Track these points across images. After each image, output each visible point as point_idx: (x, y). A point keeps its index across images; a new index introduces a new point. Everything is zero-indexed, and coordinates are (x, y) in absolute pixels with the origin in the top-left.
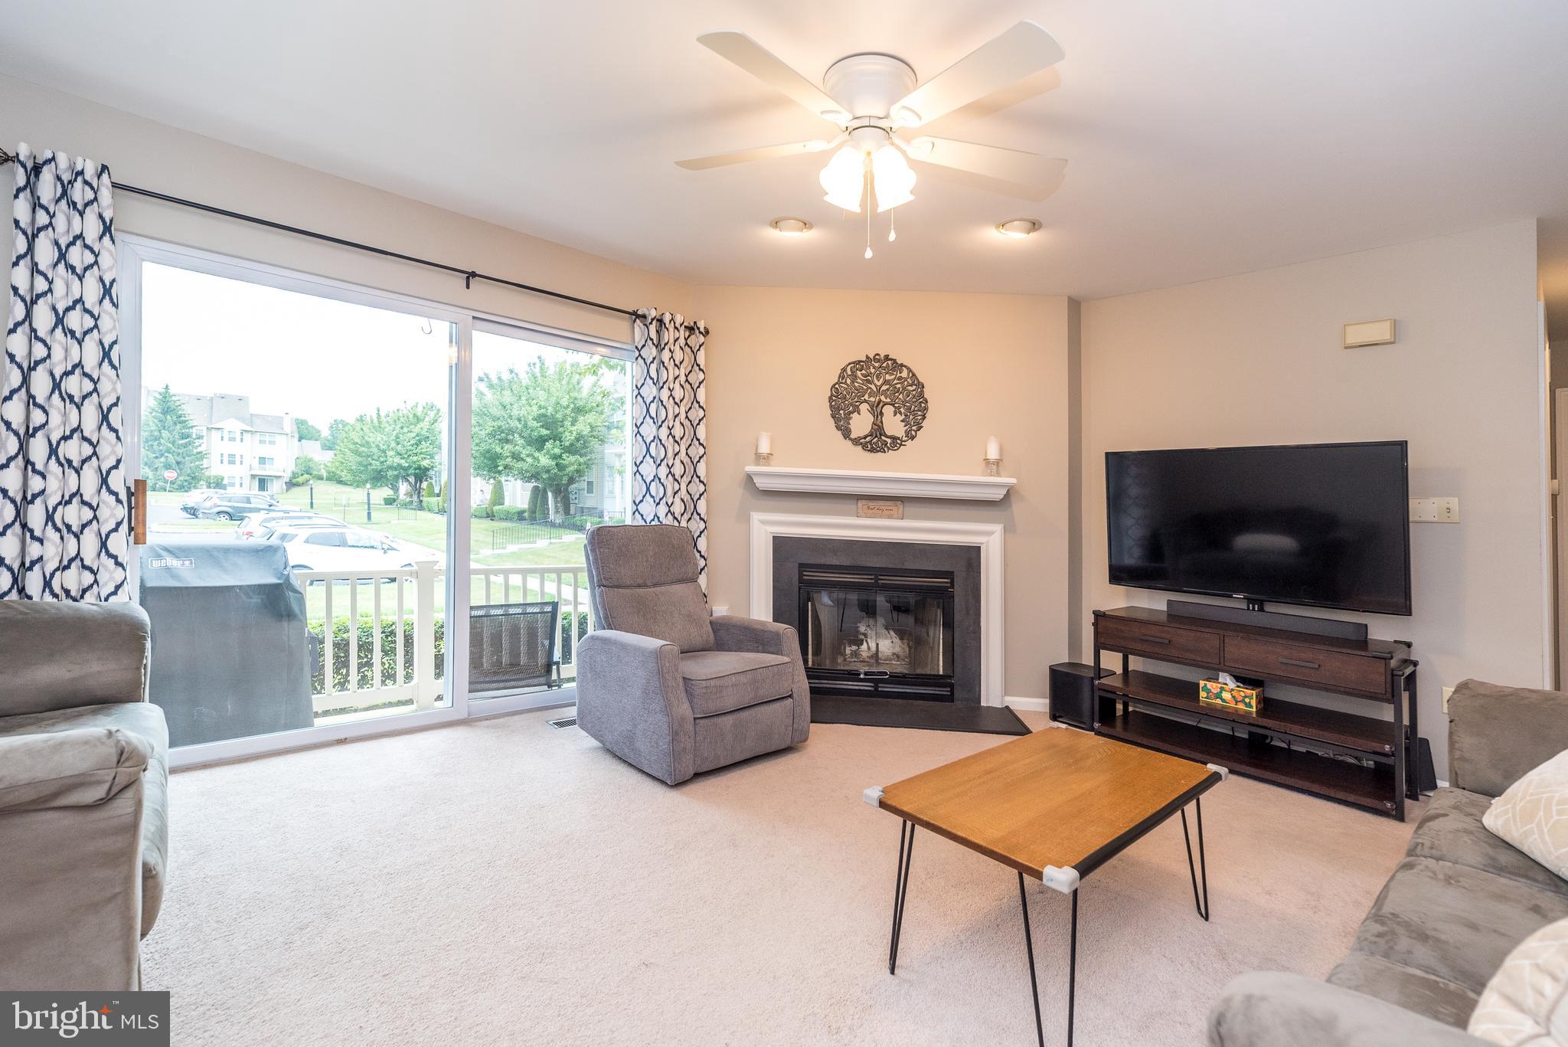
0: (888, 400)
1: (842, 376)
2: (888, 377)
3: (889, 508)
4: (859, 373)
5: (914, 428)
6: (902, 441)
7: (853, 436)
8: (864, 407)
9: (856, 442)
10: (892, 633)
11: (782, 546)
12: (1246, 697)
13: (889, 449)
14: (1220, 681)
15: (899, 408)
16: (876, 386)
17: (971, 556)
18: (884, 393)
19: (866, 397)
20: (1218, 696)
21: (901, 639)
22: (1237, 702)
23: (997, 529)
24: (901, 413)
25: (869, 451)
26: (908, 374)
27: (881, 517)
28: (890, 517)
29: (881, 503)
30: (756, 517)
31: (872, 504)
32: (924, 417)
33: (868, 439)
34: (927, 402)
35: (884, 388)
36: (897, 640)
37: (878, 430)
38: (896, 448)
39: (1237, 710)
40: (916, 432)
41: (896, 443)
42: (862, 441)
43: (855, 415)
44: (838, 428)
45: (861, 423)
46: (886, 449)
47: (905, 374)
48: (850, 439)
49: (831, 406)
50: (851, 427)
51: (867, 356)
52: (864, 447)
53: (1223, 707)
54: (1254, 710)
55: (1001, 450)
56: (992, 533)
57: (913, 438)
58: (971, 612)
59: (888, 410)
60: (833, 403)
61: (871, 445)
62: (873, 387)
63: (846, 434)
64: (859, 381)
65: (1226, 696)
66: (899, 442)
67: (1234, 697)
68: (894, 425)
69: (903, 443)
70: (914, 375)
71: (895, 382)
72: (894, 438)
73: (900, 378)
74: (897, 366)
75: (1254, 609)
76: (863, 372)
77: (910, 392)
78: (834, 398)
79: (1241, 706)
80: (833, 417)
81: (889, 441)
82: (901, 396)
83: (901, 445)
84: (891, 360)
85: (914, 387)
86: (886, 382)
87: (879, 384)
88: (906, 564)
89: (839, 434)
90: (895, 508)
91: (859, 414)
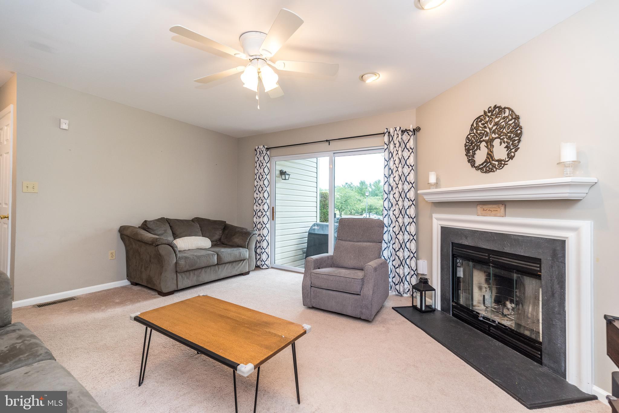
0: (497, 136)
1: (472, 130)
2: (497, 120)
3: (495, 209)
4: (480, 124)
5: (513, 150)
6: (505, 162)
7: (476, 165)
8: (483, 144)
9: (478, 168)
11: (446, 232)
13: (496, 169)
15: (503, 139)
16: (489, 128)
17: (555, 247)
18: (494, 132)
19: (484, 138)
23: (583, 225)
24: (504, 142)
25: (484, 172)
26: (509, 113)
27: (490, 216)
28: (495, 216)
29: (490, 206)
30: (435, 216)
31: (485, 207)
32: (519, 141)
33: (484, 164)
34: (521, 129)
35: (494, 128)
37: (490, 158)
38: (501, 167)
40: (514, 153)
41: (502, 163)
42: (481, 167)
43: (478, 151)
44: (469, 161)
45: (481, 156)
47: (507, 113)
48: (475, 167)
49: (466, 149)
50: (475, 159)
51: (485, 110)
52: (482, 170)
56: (575, 229)
57: (512, 158)
59: (496, 142)
60: (467, 147)
61: (486, 168)
62: (488, 130)
63: (473, 164)
66: (503, 162)
68: (500, 151)
69: (506, 163)
70: (513, 112)
71: (501, 121)
72: (499, 161)
73: (504, 118)
74: (502, 110)
76: (483, 122)
77: (510, 125)
78: (467, 144)
80: (466, 155)
81: (497, 163)
82: (504, 131)
83: (504, 164)
84: (498, 107)
85: (513, 120)
86: (495, 124)
87: (490, 126)
88: (505, 249)
89: (470, 164)
90: (498, 209)
91: (480, 150)
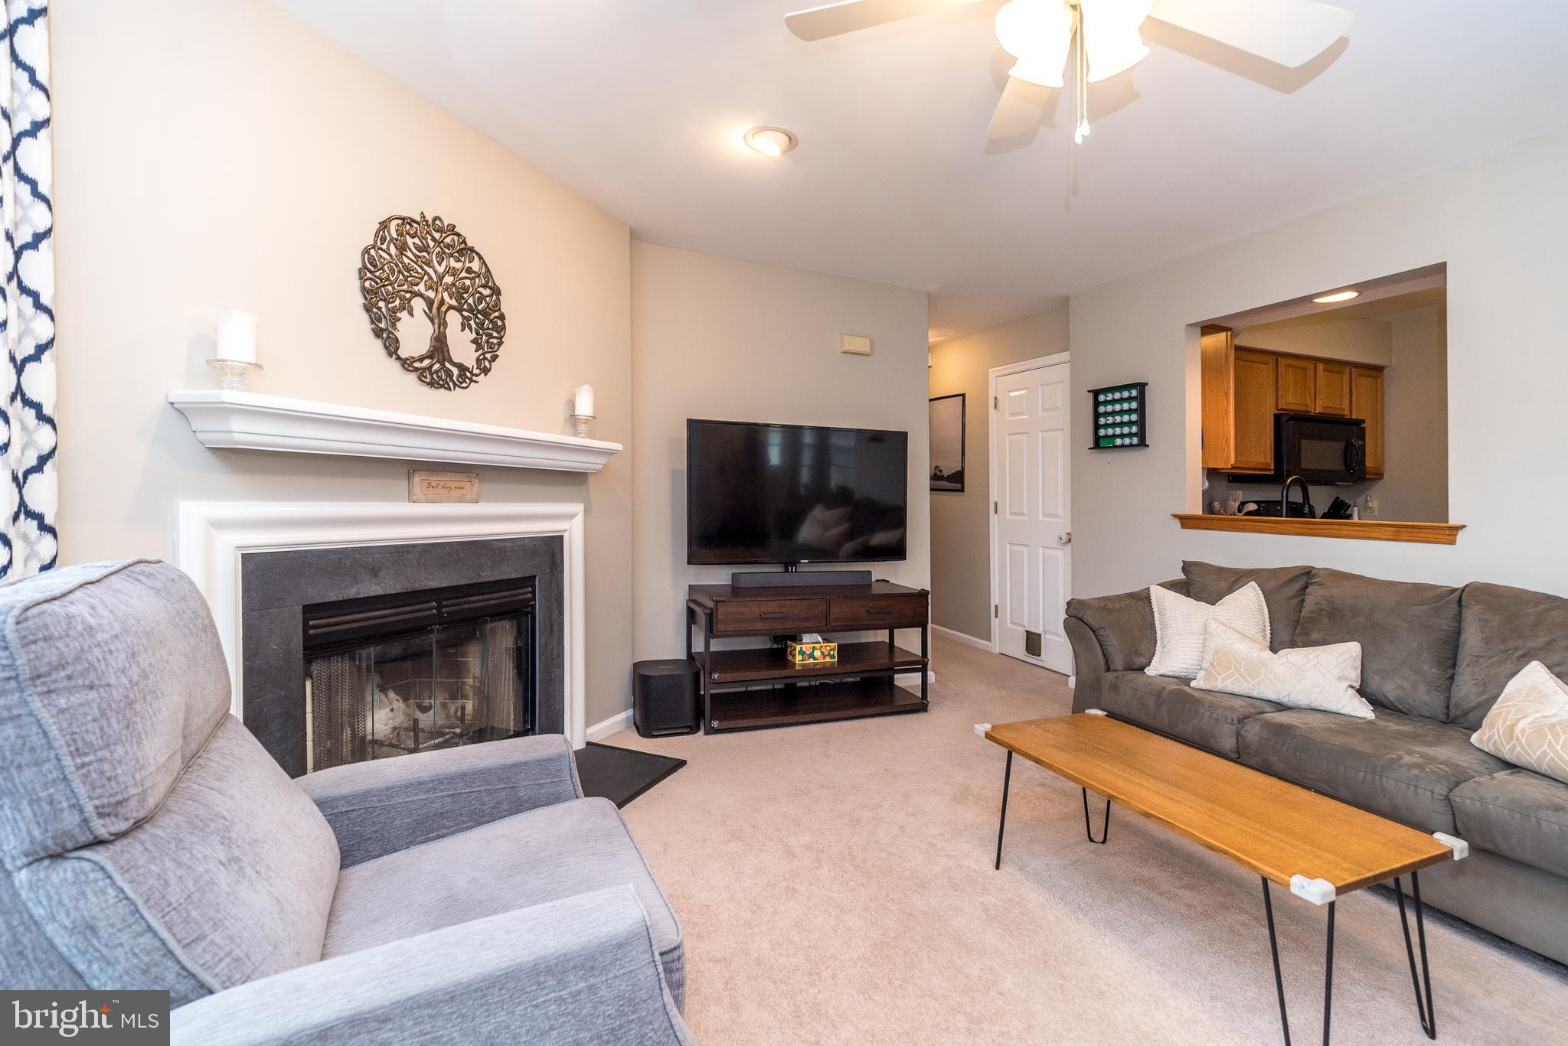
0: (454, 303)
1: (381, 236)
2: (453, 263)
3: (459, 484)
4: (410, 241)
5: (488, 356)
6: (472, 374)
7: (404, 353)
8: (418, 304)
9: (406, 364)
10: (392, 695)
11: (261, 571)
12: (831, 650)
13: (455, 385)
14: (804, 641)
15: (468, 319)
16: (435, 272)
18: (448, 288)
19: (421, 288)
20: (811, 656)
21: (405, 700)
22: (824, 657)
23: (578, 508)
24: (470, 328)
25: (428, 384)
26: (481, 268)
27: (448, 500)
28: (461, 500)
29: (448, 477)
30: (198, 512)
31: (435, 479)
32: (500, 341)
33: (426, 362)
34: (504, 318)
35: (448, 279)
36: (399, 705)
37: (439, 348)
38: (464, 385)
39: (824, 663)
40: (490, 362)
41: (465, 376)
42: (417, 365)
43: (404, 315)
44: (378, 333)
45: (415, 332)
46: (451, 384)
47: (476, 265)
48: (399, 358)
49: (363, 289)
50: (399, 335)
51: (421, 214)
52: (421, 374)
53: (815, 664)
54: (836, 660)
56: (571, 516)
57: (486, 371)
58: (555, 628)
59: (454, 319)
60: (367, 284)
61: (431, 374)
62: (430, 271)
63: (392, 347)
64: (409, 254)
65: (817, 653)
66: (468, 375)
67: (822, 653)
68: (462, 347)
69: (474, 378)
70: (488, 270)
71: (464, 274)
72: (462, 368)
73: (469, 270)
74: (466, 251)
75: (792, 571)
76: (416, 240)
77: (483, 296)
78: (368, 274)
79: (828, 659)
80: (368, 310)
81: (455, 371)
82: (470, 301)
83: (471, 380)
84: (457, 234)
85: (489, 290)
86: (453, 272)
87: (440, 269)
89: (379, 343)
90: (467, 485)
91: (411, 314)
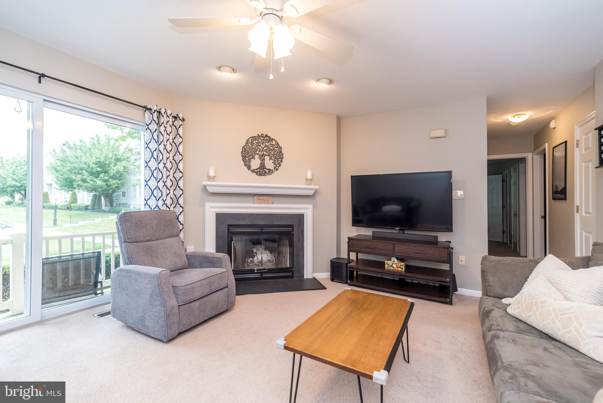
0: (267, 154)
1: (247, 143)
2: (267, 144)
3: (267, 199)
4: (254, 142)
5: (278, 166)
6: (272, 171)
7: (252, 169)
8: (257, 157)
9: (253, 171)
10: (267, 251)
11: (220, 218)
12: (401, 266)
13: (267, 174)
14: (392, 260)
15: (272, 157)
16: (262, 147)
17: (300, 218)
18: (265, 150)
19: (258, 152)
20: (392, 266)
21: (271, 254)
22: (398, 268)
23: (310, 206)
24: (272, 159)
25: (259, 175)
26: (275, 143)
27: (264, 203)
28: (267, 203)
29: (264, 197)
30: (208, 205)
31: (260, 198)
32: (282, 161)
33: (258, 170)
34: (283, 155)
35: (265, 148)
36: (269, 254)
37: (262, 166)
38: (270, 174)
39: (398, 271)
40: (278, 167)
41: (270, 172)
42: (255, 171)
43: (253, 160)
44: (246, 165)
45: (255, 163)
46: (266, 174)
47: (274, 143)
49: (242, 156)
50: (251, 165)
51: (258, 134)
52: (257, 173)
53: (393, 270)
54: (404, 270)
55: (312, 175)
56: (308, 209)
57: (277, 170)
58: (300, 241)
59: (267, 158)
60: (243, 154)
61: (260, 172)
62: (260, 148)
63: (249, 168)
64: (254, 145)
65: (394, 266)
66: (271, 171)
67: (397, 266)
68: (269, 164)
69: (273, 172)
70: (278, 143)
71: (270, 146)
72: (269, 170)
73: (272, 145)
74: (271, 140)
75: (401, 233)
76: (256, 141)
77: (276, 150)
78: (244, 152)
79: (399, 269)
80: (243, 160)
81: (267, 171)
82: (272, 152)
83: (272, 173)
84: (268, 137)
85: (278, 148)
86: (266, 146)
87: (263, 147)
88: (274, 223)
89: (246, 167)
90: (270, 199)
91: (254, 159)
